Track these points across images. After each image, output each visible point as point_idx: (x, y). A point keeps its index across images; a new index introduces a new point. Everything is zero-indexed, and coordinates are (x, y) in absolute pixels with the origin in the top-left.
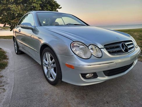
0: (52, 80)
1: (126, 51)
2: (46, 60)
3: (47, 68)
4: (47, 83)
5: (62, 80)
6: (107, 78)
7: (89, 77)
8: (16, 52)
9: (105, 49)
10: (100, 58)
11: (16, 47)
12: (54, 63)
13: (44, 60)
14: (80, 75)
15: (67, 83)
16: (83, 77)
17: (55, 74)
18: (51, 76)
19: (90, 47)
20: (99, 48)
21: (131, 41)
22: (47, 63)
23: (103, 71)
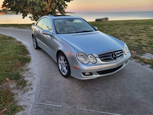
0: (64, 74)
1: (115, 58)
2: (61, 60)
3: (61, 66)
4: (61, 75)
5: (71, 75)
6: (99, 76)
7: (88, 74)
8: (35, 47)
9: (99, 58)
10: (95, 64)
11: (34, 42)
12: (66, 64)
13: (60, 60)
14: (81, 73)
15: (74, 77)
16: (83, 74)
17: (67, 71)
18: (64, 71)
19: (89, 56)
20: (95, 57)
21: (122, 50)
22: (61, 62)
23: (97, 72)
